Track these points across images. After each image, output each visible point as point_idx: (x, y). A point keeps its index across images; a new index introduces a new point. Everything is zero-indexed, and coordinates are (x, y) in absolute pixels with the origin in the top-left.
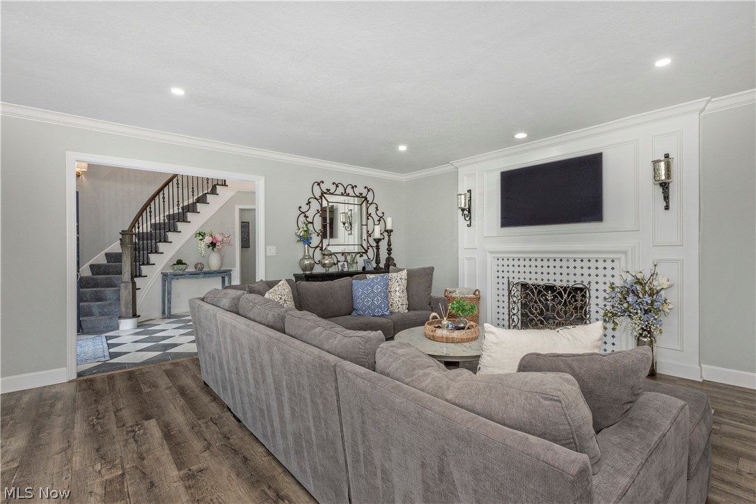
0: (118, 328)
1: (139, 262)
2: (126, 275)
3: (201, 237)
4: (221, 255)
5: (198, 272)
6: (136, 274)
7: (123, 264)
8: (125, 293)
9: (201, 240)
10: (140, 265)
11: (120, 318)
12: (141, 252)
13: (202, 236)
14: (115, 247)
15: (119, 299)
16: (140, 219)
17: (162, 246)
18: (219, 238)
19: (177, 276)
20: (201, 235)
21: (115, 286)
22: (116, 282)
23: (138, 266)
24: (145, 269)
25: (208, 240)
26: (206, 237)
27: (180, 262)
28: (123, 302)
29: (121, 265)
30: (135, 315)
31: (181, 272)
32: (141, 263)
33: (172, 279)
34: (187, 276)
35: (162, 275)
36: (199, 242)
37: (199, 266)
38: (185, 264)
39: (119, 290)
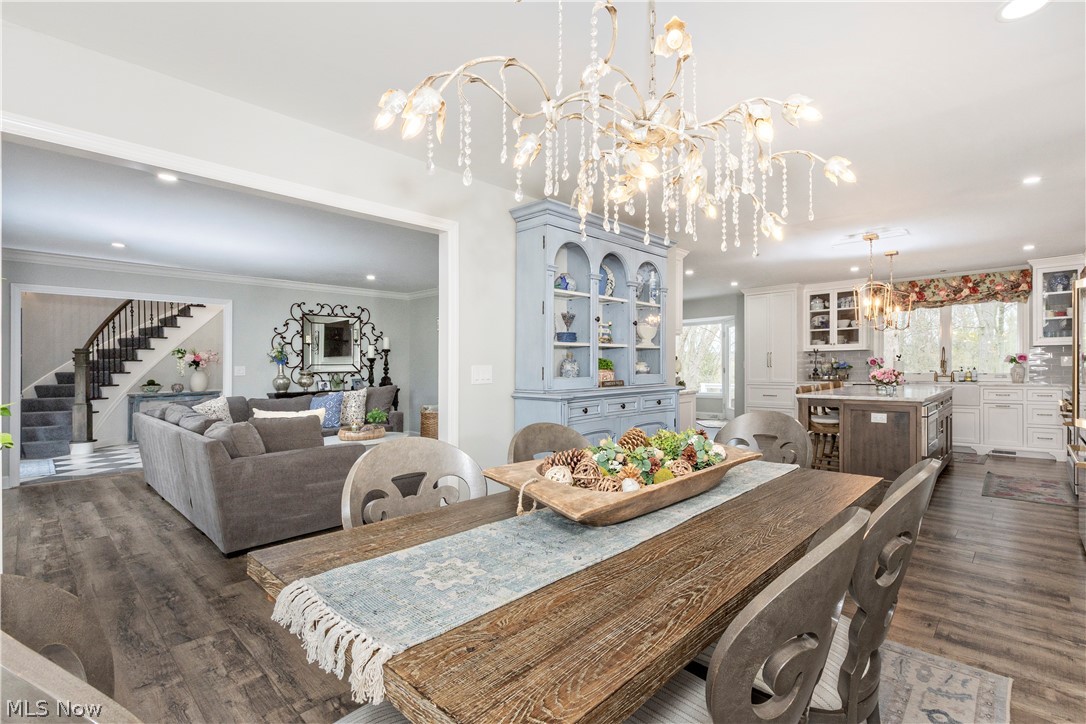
0: (69, 453)
1: (98, 383)
2: (80, 397)
3: (180, 355)
4: (206, 375)
5: (175, 393)
6: (93, 395)
7: (76, 385)
8: (78, 416)
9: (180, 358)
10: (99, 386)
11: (72, 442)
12: (101, 372)
13: (182, 354)
14: (68, 366)
15: (71, 423)
17: (128, 365)
18: (203, 355)
19: (145, 398)
20: (181, 352)
21: (67, 410)
22: (67, 404)
23: (96, 387)
24: (105, 391)
25: (189, 358)
26: (187, 356)
27: (151, 383)
28: (75, 425)
29: (74, 387)
30: (90, 439)
31: (152, 394)
32: (100, 384)
33: (141, 401)
34: (160, 398)
35: (128, 397)
36: (178, 360)
37: (177, 387)
38: (159, 385)
39: (71, 414)
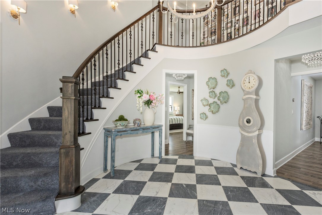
1: (83, 117)
3: (139, 95)
5: (137, 128)
6: (80, 132)
9: (139, 97)
10: (84, 121)
12: (85, 107)
13: (140, 93)
14: (57, 101)
16: (85, 70)
19: (121, 133)
22: (56, 140)
23: (81, 122)
24: (89, 126)
25: (146, 97)
26: (143, 95)
27: (122, 118)
29: (61, 120)
31: (123, 129)
32: (85, 119)
33: (116, 135)
34: (129, 132)
35: (104, 131)
36: (138, 99)
37: (137, 122)
38: (126, 120)
